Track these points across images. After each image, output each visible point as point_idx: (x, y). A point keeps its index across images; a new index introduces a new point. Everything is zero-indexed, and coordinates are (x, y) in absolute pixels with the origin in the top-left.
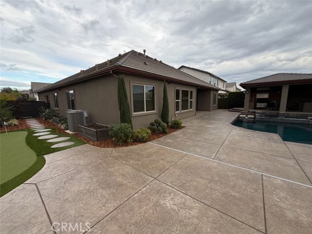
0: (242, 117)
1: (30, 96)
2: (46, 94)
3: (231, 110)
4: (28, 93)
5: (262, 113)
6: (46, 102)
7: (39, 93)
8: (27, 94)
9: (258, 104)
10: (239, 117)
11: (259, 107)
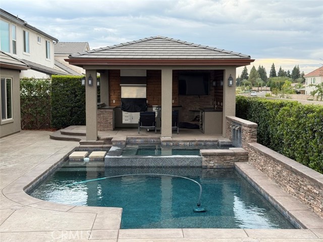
0: (75, 160)
3: (57, 134)
5: (128, 142)
9: (124, 113)
10: (67, 159)
11: (128, 122)
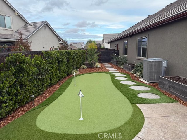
1: (102, 45)
2: (117, 42)
4: (101, 43)
6: (116, 49)
7: (111, 42)
8: (99, 44)
